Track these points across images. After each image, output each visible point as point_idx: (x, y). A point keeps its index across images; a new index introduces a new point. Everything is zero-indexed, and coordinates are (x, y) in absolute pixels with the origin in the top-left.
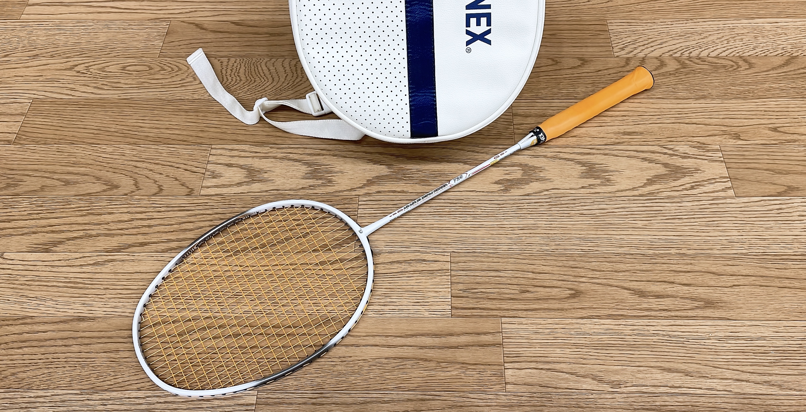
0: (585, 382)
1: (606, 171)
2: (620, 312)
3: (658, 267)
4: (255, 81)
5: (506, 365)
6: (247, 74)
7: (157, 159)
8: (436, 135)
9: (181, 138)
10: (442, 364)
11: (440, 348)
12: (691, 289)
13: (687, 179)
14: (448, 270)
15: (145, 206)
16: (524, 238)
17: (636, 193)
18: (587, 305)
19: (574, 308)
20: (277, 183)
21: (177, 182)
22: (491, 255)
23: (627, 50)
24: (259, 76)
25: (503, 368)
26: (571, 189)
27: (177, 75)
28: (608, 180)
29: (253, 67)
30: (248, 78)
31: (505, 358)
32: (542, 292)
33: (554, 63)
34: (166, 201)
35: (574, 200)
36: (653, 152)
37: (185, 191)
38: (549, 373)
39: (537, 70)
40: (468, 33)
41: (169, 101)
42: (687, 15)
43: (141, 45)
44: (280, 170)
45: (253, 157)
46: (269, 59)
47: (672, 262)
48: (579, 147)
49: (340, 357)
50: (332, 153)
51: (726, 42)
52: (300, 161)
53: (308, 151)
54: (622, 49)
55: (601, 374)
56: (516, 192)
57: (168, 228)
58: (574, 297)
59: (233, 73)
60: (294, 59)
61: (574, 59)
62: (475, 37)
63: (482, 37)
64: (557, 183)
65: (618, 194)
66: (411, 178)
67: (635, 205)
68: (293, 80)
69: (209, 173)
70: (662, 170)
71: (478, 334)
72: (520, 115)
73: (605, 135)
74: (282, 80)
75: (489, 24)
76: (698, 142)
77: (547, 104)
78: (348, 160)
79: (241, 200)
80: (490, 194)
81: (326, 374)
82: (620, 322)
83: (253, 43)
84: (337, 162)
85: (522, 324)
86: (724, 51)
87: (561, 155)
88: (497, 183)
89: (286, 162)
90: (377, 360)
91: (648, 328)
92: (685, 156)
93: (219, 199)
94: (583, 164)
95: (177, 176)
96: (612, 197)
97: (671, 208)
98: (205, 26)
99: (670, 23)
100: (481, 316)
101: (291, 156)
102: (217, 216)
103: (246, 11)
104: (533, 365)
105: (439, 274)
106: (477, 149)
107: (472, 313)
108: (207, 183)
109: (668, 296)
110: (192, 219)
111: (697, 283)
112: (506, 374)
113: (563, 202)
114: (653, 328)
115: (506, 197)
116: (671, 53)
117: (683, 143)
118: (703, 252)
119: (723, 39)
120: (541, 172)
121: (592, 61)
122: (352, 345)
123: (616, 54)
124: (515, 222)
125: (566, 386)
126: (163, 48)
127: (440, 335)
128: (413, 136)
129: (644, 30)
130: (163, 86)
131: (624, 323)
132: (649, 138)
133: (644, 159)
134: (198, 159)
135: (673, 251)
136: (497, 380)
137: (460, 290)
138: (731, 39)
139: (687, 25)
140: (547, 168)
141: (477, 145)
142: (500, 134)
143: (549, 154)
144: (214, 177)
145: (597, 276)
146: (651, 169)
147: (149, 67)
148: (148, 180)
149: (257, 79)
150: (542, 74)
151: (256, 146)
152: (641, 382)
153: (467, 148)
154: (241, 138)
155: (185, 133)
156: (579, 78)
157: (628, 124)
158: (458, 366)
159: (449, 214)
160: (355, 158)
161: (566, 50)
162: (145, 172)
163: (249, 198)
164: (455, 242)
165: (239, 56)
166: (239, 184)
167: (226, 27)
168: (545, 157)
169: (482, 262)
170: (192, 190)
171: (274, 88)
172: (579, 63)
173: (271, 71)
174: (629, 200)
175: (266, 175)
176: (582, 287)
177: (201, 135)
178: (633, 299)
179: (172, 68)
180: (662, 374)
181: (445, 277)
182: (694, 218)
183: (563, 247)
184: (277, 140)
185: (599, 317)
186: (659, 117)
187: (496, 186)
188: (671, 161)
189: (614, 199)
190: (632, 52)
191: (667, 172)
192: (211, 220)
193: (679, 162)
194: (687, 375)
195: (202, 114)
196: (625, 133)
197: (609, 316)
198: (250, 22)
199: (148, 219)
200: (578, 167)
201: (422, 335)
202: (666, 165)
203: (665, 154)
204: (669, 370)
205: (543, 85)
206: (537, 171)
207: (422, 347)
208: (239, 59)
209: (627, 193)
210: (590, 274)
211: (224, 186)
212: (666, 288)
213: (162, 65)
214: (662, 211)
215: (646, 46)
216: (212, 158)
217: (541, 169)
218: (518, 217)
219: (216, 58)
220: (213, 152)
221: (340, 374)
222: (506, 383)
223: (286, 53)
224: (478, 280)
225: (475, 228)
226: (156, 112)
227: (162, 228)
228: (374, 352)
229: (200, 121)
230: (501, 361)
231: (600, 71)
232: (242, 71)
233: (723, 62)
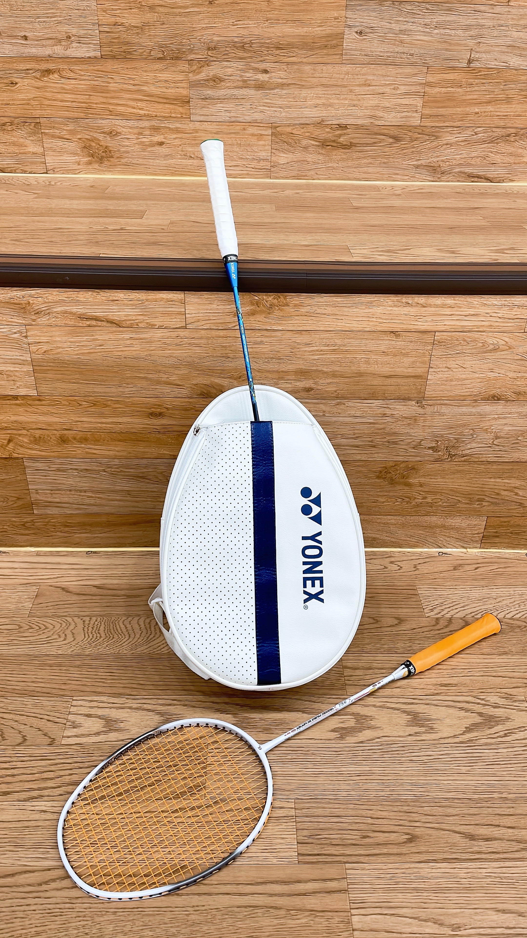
0: (428, 926)
1: (429, 720)
2: (454, 856)
3: (485, 811)
4: (113, 638)
5: (352, 911)
6: (106, 631)
7: (23, 711)
8: (279, 682)
9: (45, 690)
10: (291, 912)
11: (290, 895)
12: (516, 831)
13: (499, 728)
14: (293, 816)
15: (9, 755)
16: (361, 784)
17: (457, 740)
18: (423, 849)
19: (412, 853)
20: (132, 733)
21: (40, 732)
22: (332, 801)
23: (436, 611)
24: (117, 633)
25: (350, 914)
26: (399, 737)
27: (43, 633)
28: (432, 728)
29: (112, 625)
30: (107, 635)
31: (351, 904)
32: (382, 837)
33: (374, 622)
34: (30, 751)
35: (403, 747)
36: (468, 702)
37: (48, 741)
38: (393, 918)
39: (361, 627)
40: (305, 593)
41: (36, 657)
42: (483, 583)
43: (12, 607)
44: (136, 720)
45: (111, 708)
46: (126, 618)
47: (496, 806)
48: (403, 698)
49: (193, 906)
50: (182, 703)
51: (517, 606)
52: (153, 711)
53: (160, 702)
54: (432, 610)
55: (442, 918)
56: (351, 740)
57: (30, 777)
58: (411, 842)
59: (94, 630)
60: (148, 618)
61: (392, 619)
62: (311, 597)
63: (316, 596)
64: (387, 731)
65: (442, 741)
66: (255, 727)
67: (457, 752)
68: (147, 636)
69: (70, 723)
70: (478, 719)
71: (325, 880)
72: (349, 668)
73: (425, 687)
74: (138, 636)
75: (322, 585)
76: (506, 693)
77: (372, 658)
78: (198, 709)
79: (99, 749)
80: (328, 742)
81: (180, 924)
82: (454, 865)
83: (112, 604)
84: (188, 712)
85: (363, 869)
86: (517, 614)
87: (388, 705)
88: (334, 731)
89: (141, 712)
90: (229, 909)
91: (481, 870)
92: (496, 706)
93: (79, 748)
94: (408, 713)
95: (39, 726)
96: (436, 743)
97: (488, 753)
98: (71, 589)
99: (469, 589)
100: (326, 863)
101: (145, 706)
102: (76, 765)
103: (107, 577)
104: (378, 911)
105: (285, 821)
106: (314, 699)
107: (317, 859)
108: (67, 733)
109: (496, 839)
110: (53, 768)
111: (519, 825)
112: (353, 920)
113: (394, 749)
114: (484, 871)
115: (341, 744)
116: (473, 614)
117: (492, 694)
118: (521, 795)
119: (514, 604)
120: (371, 720)
121: (407, 620)
122: (205, 894)
123: (427, 615)
124: (352, 768)
125: (409, 930)
126: (32, 609)
127: (289, 882)
128: (260, 682)
129: (448, 595)
130: (31, 643)
131: (458, 867)
132: (463, 689)
133: (461, 709)
134: (60, 710)
135: (496, 795)
136: (345, 927)
137: (305, 836)
138: (521, 604)
139: (484, 591)
140: (376, 717)
141: (313, 695)
142: (333, 685)
143: (378, 704)
144: (74, 728)
145: (430, 821)
146: (468, 718)
147: (19, 625)
148: (12, 731)
149: (116, 636)
150: (365, 631)
151: (113, 697)
152: (478, 924)
153: (304, 698)
154: (99, 690)
155: (48, 686)
156: (398, 635)
157: (444, 676)
158: (307, 913)
159: (291, 761)
160: (203, 708)
161: (384, 611)
162: (11, 723)
163: (106, 747)
164: (298, 788)
165: (101, 616)
166: (98, 734)
167: (88, 591)
168: (374, 706)
169: (324, 808)
170: (54, 739)
171: (131, 644)
172: (396, 622)
173: (128, 628)
174: (451, 747)
175: (122, 725)
176: (418, 832)
177: (63, 687)
178: (463, 842)
179: (39, 627)
180: (497, 916)
181: (291, 824)
182: (510, 764)
183: (396, 793)
184: (132, 691)
185: (435, 861)
186: (469, 670)
187: (333, 733)
188: (485, 710)
189: (438, 746)
190: (440, 613)
191: (482, 721)
192: (71, 769)
193: (491, 711)
194: (520, 916)
195: (65, 668)
196: (442, 685)
197: (445, 860)
198: (110, 586)
199: (12, 768)
200: (404, 716)
201: (272, 882)
202: (480, 714)
203: (478, 704)
204: (504, 911)
205: (367, 641)
206: (368, 719)
207: (271, 895)
208: (99, 618)
209: (449, 740)
210: (424, 819)
211: (83, 735)
212: (493, 831)
213: (31, 624)
214: (481, 757)
215: (451, 608)
216: (73, 709)
217: (371, 718)
218: (355, 764)
219: (79, 617)
220: (74, 703)
221: (194, 924)
222: (353, 930)
223: (141, 613)
224: (322, 826)
225: (317, 775)
226: (23, 667)
227: (24, 777)
228: (226, 900)
229: (63, 675)
230: (346, 907)
231: (414, 629)
232: (102, 628)
233: (517, 622)
